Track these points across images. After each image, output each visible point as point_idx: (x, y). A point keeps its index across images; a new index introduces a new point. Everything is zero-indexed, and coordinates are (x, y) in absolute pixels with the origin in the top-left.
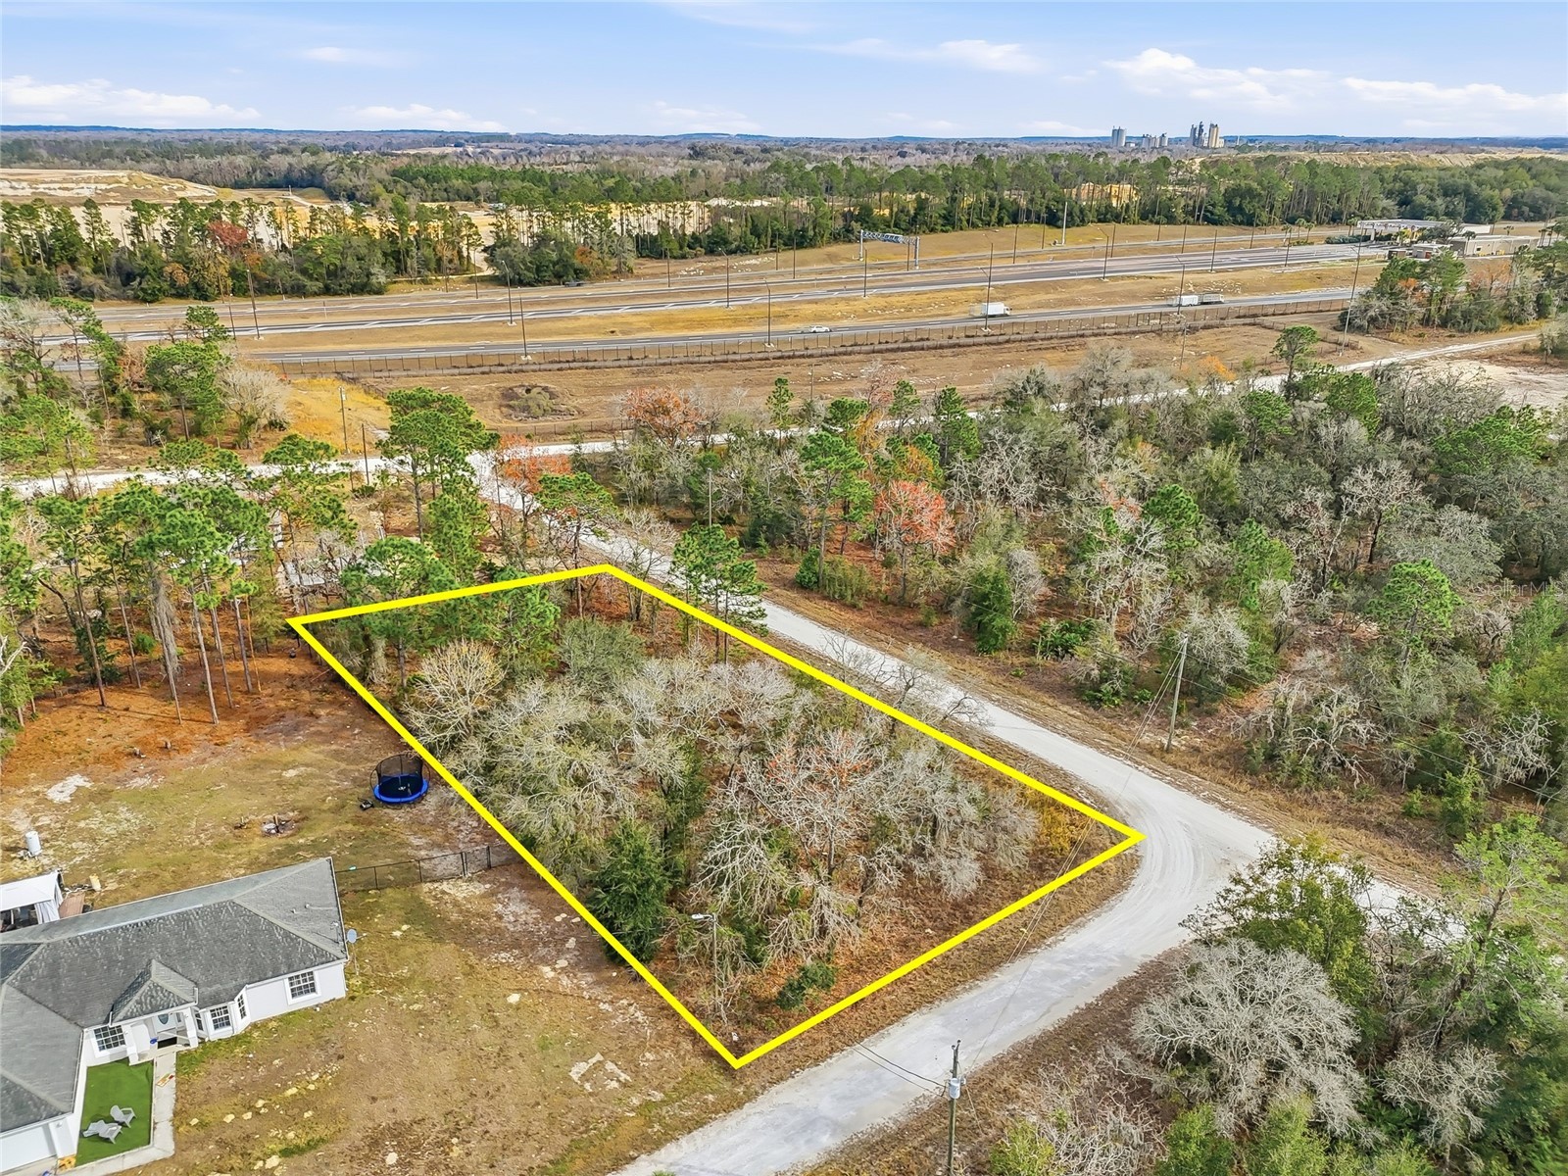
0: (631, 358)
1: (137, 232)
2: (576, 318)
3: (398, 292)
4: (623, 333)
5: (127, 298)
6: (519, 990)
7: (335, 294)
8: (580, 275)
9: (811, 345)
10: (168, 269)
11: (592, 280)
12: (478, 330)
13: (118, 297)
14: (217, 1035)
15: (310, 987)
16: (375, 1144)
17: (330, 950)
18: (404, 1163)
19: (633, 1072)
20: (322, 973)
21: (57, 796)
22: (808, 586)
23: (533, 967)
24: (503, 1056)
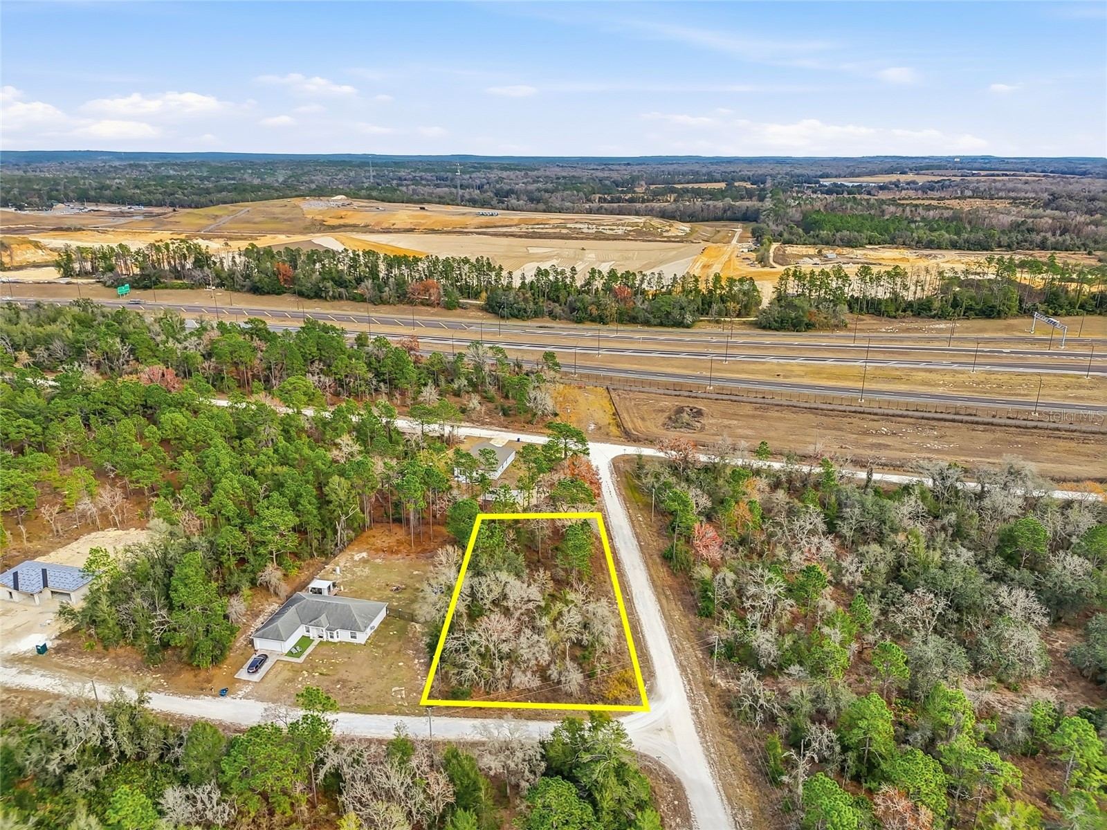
3: (699, 327)
4: (784, 377)
6: (404, 662)
7: (665, 326)
8: (809, 326)
9: (885, 405)
10: (590, 308)
11: (816, 330)
13: (566, 319)
14: (330, 640)
15: (355, 637)
16: (338, 681)
17: (362, 628)
18: (340, 689)
19: (407, 696)
20: (358, 634)
21: (357, 558)
22: (667, 558)
23: (414, 658)
24: (383, 676)
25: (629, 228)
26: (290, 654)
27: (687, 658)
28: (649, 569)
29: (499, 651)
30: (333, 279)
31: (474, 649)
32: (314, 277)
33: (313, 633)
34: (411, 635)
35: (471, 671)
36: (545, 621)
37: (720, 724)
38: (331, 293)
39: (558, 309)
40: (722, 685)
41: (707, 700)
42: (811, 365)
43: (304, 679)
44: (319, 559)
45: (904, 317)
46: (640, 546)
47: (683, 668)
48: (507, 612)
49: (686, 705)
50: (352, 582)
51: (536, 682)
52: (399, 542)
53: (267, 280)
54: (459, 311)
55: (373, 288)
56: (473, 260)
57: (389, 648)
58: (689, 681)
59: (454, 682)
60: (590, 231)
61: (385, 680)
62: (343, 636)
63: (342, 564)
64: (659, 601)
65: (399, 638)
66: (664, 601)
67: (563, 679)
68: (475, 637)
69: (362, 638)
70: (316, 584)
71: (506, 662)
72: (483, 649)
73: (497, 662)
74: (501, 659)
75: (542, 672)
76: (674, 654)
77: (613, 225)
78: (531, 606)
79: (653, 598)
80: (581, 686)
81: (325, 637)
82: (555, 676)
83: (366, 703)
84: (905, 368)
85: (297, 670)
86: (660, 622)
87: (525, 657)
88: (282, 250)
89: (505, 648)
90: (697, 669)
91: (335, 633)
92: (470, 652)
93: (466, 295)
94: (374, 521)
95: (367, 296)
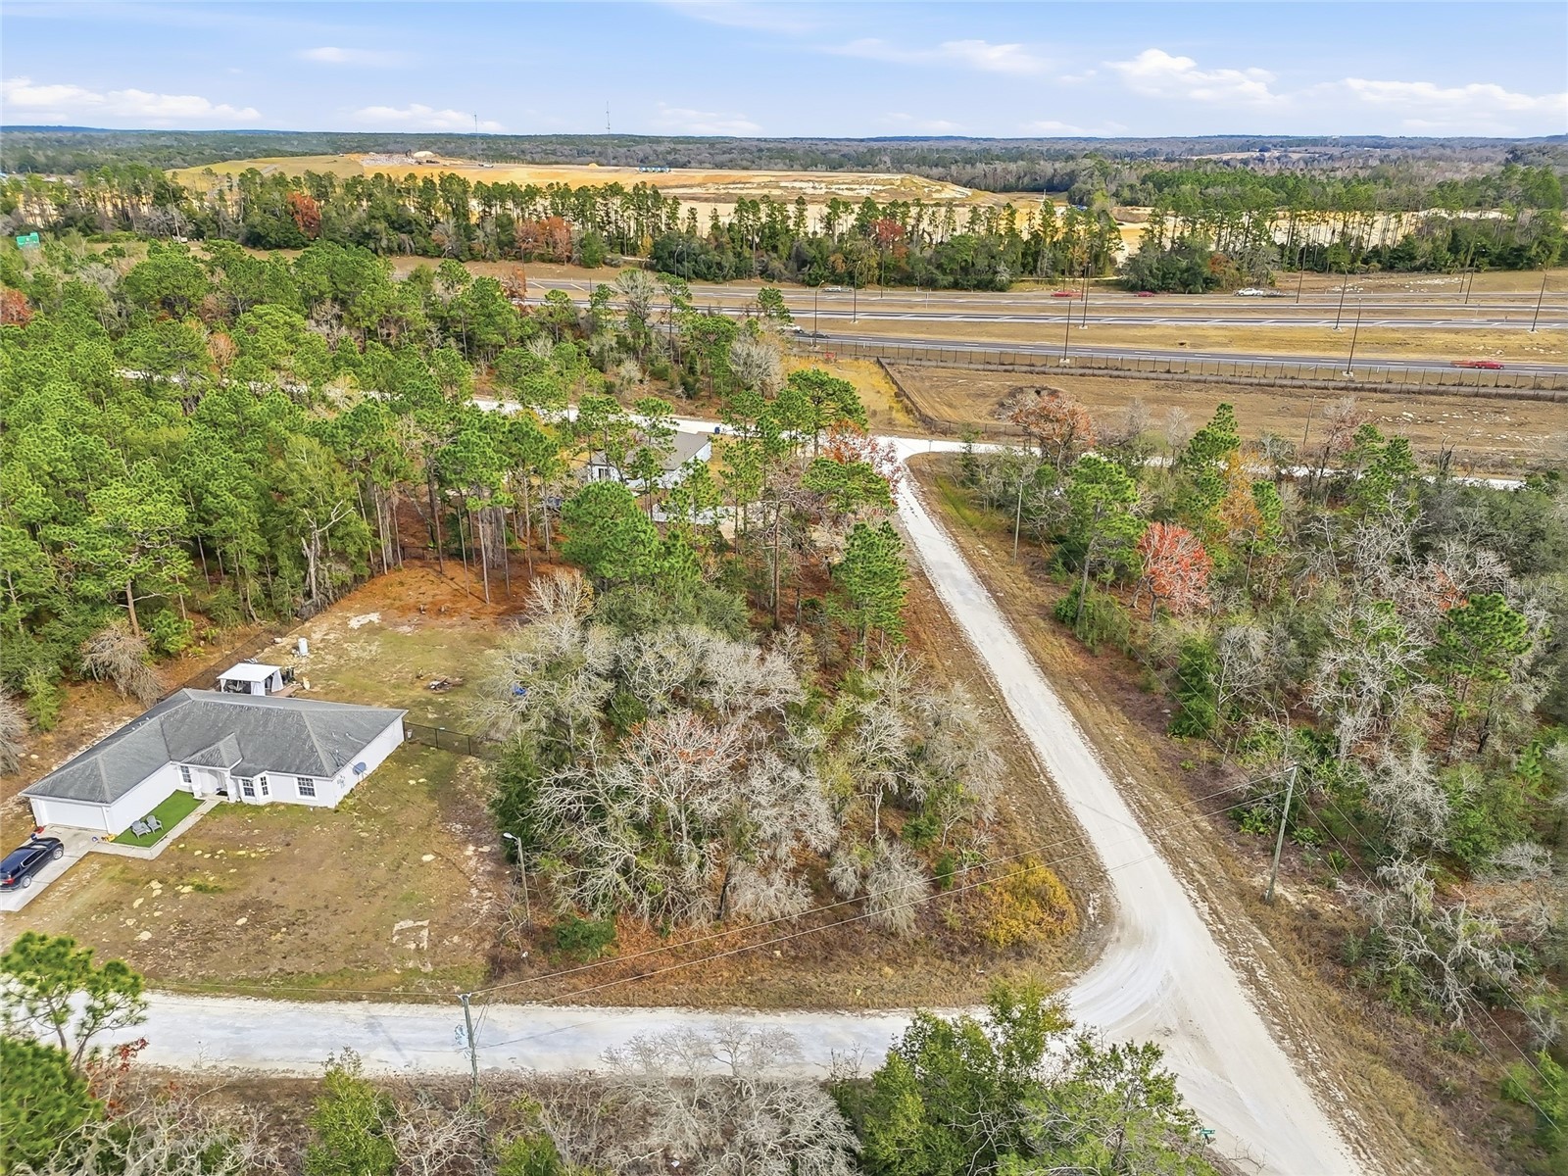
0: (1168, 372)
1: (829, 226)
2: (1153, 327)
3: (1021, 290)
4: (1193, 346)
5: (798, 282)
6: (437, 854)
7: (963, 288)
8: (1210, 284)
9: (1396, 379)
10: (832, 259)
11: (1223, 290)
12: (1045, 331)
13: (791, 280)
14: (247, 799)
15: (311, 792)
16: (243, 908)
17: (327, 768)
18: (244, 928)
19: (434, 945)
20: (318, 784)
21: (354, 623)
22: (1064, 620)
23: (465, 842)
24: (374, 892)
25: (879, 188)
26: (129, 837)
27: (1178, 833)
28: (1026, 641)
29: (692, 817)
30: (387, 217)
31: (618, 810)
32: (355, 216)
33: (203, 784)
34: (462, 787)
35: (610, 873)
36: (815, 736)
37: (1330, 1011)
38: (384, 243)
39: (776, 265)
40: (1291, 898)
41: (1266, 943)
42: (1238, 329)
43: (149, 903)
44: (261, 623)
45: (1367, 271)
46: (997, 599)
47: (1172, 855)
48: (710, 718)
49: (1215, 957)
50: (334, 672)
51: (797, 903)
52: (458, 594)
53: (273, 220)
54: (605, 269)
55: (457, 234)
56: (629, 189)
57: (400, 819)
58: (1201, 890)
59: (565, 904)
60: (818, 192)
61: (378, 902)
62: (282, 789)
63: (317, 636)
64: (1070, 705)
65: (432, 795)
66: (1080, 704)
67: (873, 892)
68: (622, 776)
69: (330, 793)
70: (239, 672)
71: (711, 846)
72: (644, 811)
73: (686, 844)
74: (697, 837)
75: (814, 873)
76: (1143, 825)
77: (853, 182)
78: (772, 701)
79: (1054, 699)
80: (918, 909)
81: (231, 791)
82: (848, 882)
83: (312, 967)
84: (1409, 329)
85: (133, 878)
86: (1085, 751)
87: (767, 831)
88: (302, 176)
89: (708, 808)
90: (1209, 859)
91: (256, 781)
92: (609, 821)
93: (618, 248)
94: (404, 552)
95: (448, 246)
